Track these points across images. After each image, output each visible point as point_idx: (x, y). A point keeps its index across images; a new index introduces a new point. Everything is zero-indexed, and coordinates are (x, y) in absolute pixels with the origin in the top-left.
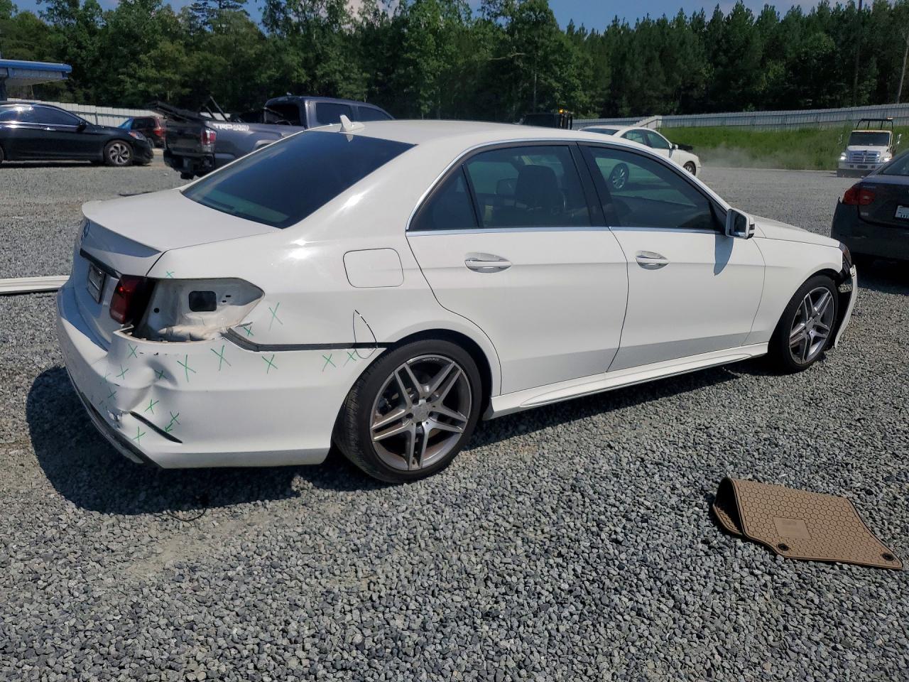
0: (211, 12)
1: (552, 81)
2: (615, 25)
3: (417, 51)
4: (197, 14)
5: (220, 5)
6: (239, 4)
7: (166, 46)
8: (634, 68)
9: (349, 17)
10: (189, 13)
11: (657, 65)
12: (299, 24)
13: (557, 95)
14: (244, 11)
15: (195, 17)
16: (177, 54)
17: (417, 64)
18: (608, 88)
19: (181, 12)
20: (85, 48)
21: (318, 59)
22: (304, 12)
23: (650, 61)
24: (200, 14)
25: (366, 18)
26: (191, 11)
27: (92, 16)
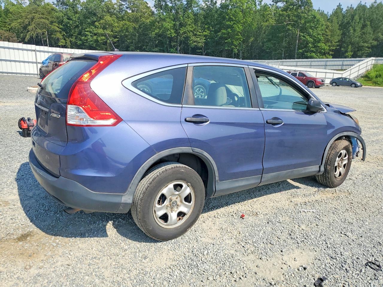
1: (308, 37)
2: (339, 8)
3: (233, 21)
7: (108, 18)
8: (354, 30)
9: (198, 4)
10: (119, 3)
11: (369, 29)
12: (172, 7)
13: (310, 45)
16: (112, 22)
17: (233, 27)
18: (338, 42)
19: (116, 2)
20: (71, 19)
21: (181, 25)
23: (364, 26)
25: (206, 4)
27: (76, 5)
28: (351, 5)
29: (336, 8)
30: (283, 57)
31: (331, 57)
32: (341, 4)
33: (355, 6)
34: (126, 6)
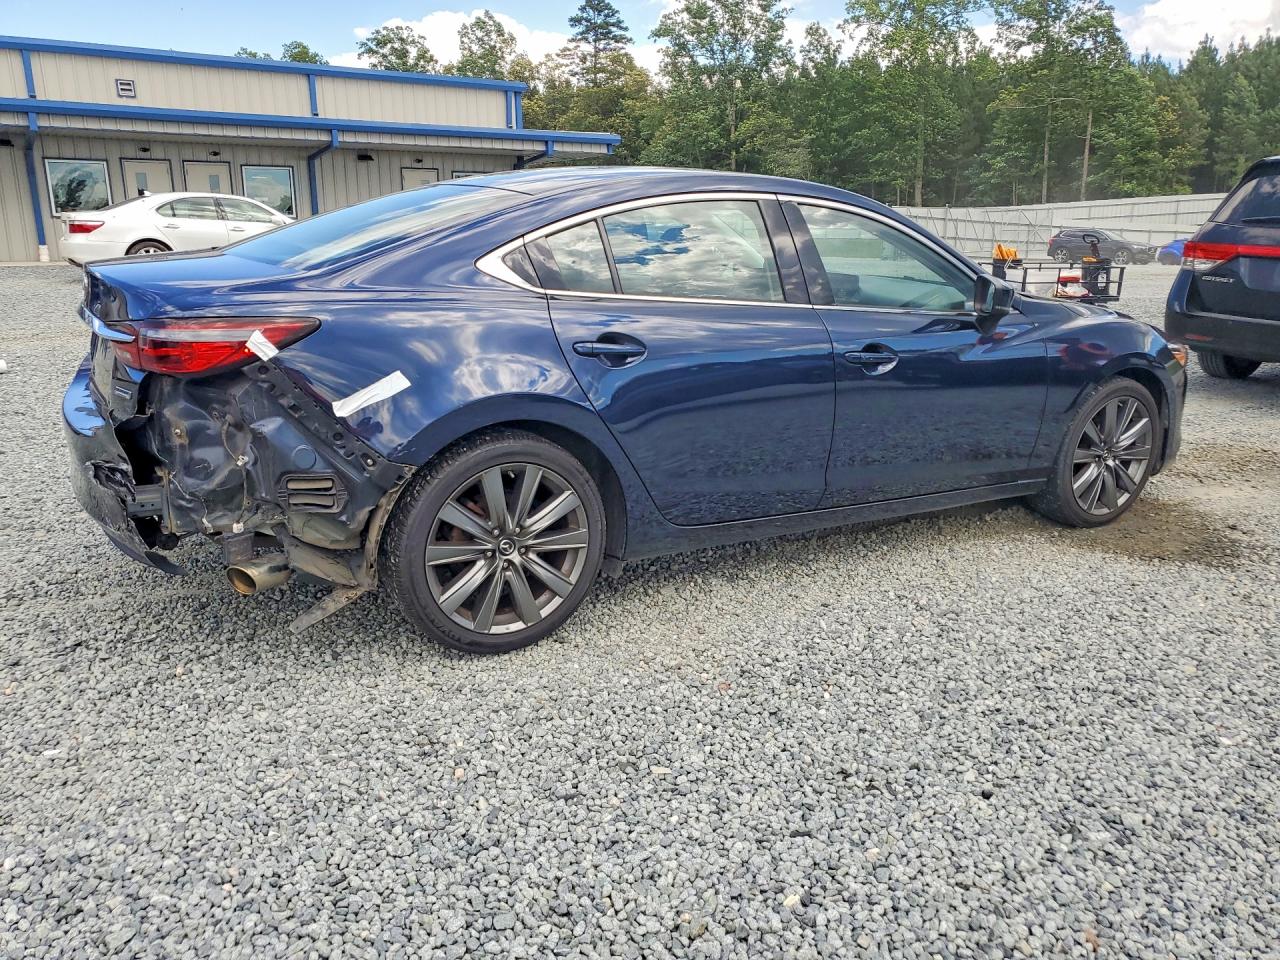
0: (584, 59)
2: (1205, 48)
4: (561, 61)
5: (596, 48)
6: (620, 45)
9: (785, 55)
10: (554, 61)
14: (626, 54)
15: (562, 66)
19: (543, 59)
22: (723, 52)
24: (565, 62)
25: (811, 60)
26: (555, 57)
28: (1243, 39)
29: (1196, 47)
30: (1044, 198)
31: (1189, 189)
32: (1210, 36)
33: (1252, 42)
34: (571, 68)
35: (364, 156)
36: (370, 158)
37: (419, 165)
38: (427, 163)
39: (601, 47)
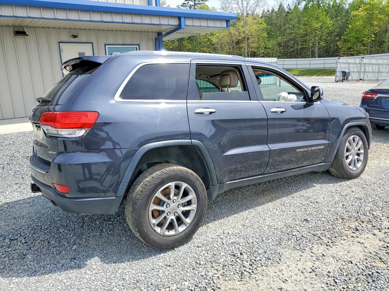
5: (194, 3)
14: (206, 5)
26: (180, 7)
35: (20, 32)
36: (23, 33)
37: (76, 40)
38: (82, 37)
39: (197, 3)
